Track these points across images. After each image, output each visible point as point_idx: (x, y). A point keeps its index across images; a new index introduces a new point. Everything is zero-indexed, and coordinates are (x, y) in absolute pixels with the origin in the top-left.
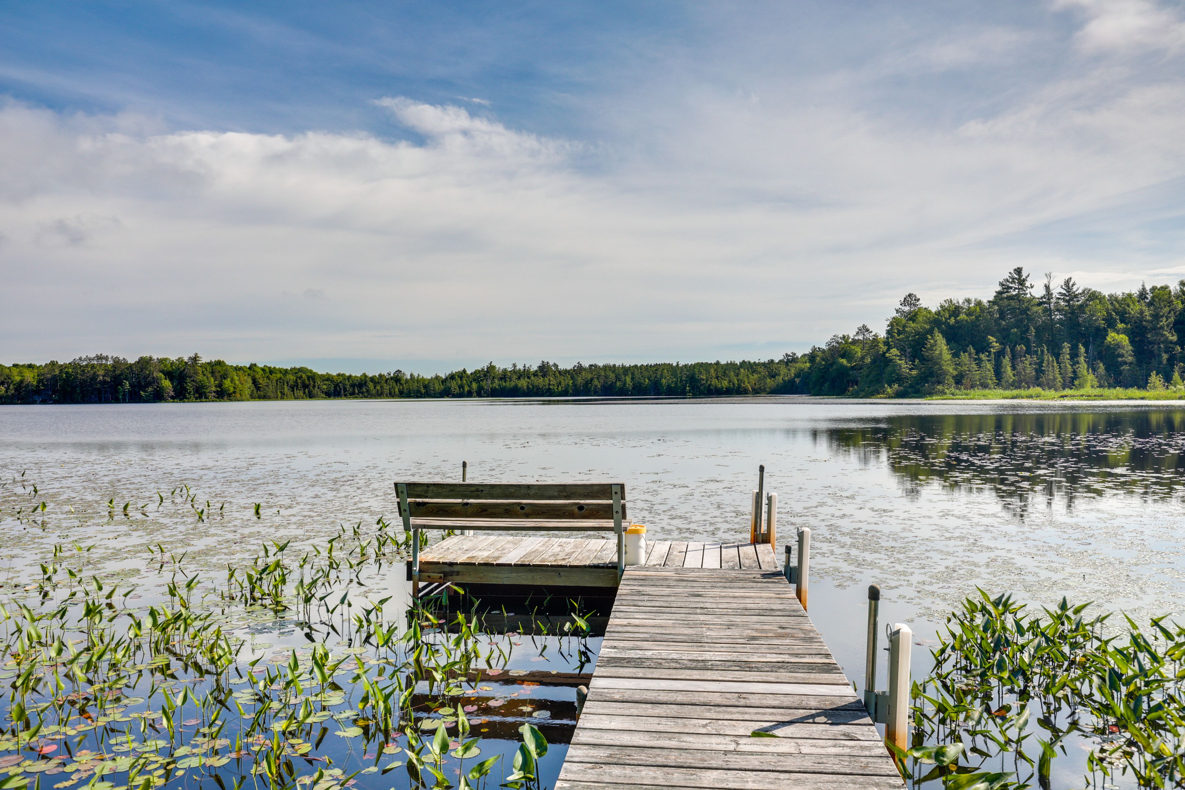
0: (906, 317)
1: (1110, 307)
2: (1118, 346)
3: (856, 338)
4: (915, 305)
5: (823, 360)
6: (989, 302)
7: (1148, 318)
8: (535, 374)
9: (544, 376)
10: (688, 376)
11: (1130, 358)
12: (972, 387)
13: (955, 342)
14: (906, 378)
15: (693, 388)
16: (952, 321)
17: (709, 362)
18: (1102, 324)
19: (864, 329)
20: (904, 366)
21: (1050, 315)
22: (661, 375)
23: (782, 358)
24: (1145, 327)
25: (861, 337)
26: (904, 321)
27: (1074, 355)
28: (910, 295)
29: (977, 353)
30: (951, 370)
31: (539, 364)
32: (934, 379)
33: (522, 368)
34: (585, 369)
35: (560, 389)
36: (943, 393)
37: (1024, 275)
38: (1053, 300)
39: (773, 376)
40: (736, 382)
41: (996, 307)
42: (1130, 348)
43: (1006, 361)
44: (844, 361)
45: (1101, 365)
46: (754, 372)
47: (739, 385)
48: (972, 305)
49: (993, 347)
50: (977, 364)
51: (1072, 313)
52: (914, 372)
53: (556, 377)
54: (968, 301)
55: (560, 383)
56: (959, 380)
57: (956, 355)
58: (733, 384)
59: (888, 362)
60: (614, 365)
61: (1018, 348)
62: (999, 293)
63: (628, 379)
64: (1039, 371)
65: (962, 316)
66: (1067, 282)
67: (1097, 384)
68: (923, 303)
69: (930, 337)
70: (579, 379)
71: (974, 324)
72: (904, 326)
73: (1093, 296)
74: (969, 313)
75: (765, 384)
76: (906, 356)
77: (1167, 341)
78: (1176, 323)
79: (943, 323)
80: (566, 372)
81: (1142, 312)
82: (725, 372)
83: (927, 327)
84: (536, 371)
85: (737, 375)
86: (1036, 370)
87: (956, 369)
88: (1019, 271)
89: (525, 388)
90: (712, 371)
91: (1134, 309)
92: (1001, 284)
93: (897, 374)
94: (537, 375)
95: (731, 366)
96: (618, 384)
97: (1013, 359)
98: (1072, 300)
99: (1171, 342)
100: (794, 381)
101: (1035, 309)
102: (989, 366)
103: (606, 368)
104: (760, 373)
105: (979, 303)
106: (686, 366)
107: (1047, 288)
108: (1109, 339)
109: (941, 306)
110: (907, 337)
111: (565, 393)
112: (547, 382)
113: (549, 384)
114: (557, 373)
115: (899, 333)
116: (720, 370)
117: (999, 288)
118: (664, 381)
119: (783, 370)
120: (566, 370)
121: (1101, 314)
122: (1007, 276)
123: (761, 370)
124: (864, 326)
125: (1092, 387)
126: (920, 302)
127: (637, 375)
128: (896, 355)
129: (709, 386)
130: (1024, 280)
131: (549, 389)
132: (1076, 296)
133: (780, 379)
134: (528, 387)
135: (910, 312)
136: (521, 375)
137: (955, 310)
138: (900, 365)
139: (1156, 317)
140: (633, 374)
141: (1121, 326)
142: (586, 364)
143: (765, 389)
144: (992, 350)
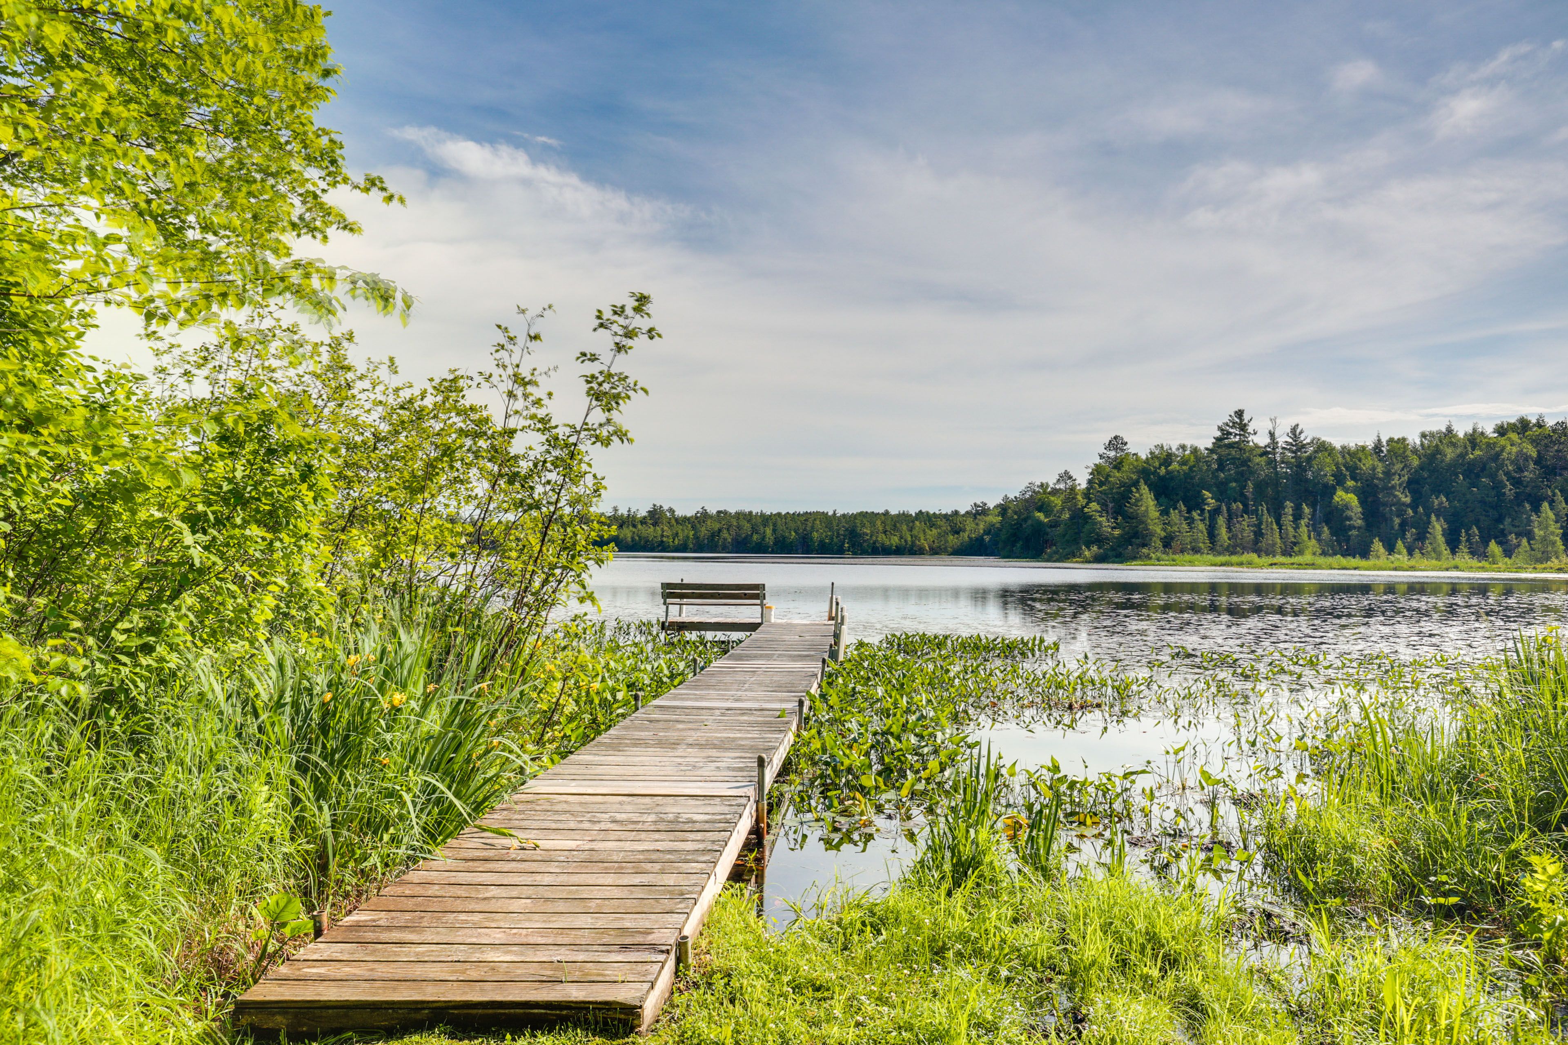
0: (1111, 463)
1: (1340, 460)
2: (1347, 507)
3: (1057, 487)
4: (1123, 450)
5: (1016, 513)
6: (1207, 449)
7: (1381, 475)
8: (643, 521)
9: (655, 524)
10: (847, 530)
11: (1359, 522)
12: (1182, 551)
13: (1166, 496)
14: (1107, 539)
15: (853, 545)
16: (1162, 471)
17: (876, 511)
18: (1331, 480)
19: (1066, 476)
20: (1105, 524)
21: (1275, 468)
22: (812, 527)
23: (969, 508)
24: (1376, 486)
25: (1062, 486)
26: (1108, 469)
27: (1298, 516)
28: (1116, 438)
29: (1189, 512)
30: (1159, 531)
31: (649, 507)
32: (1138, 541)
33: (626, 513)
34: (711, 517)
35: (676, 542)
36: (1148, 557)
37: (1246, 420)
38: (1279, 450)
39: (957, 532)
40: (909, 539)
41: (1215, 457)
42: (1360, 510)
43: (1221, 521)
44: (1040, 516)
45: (1326, 529)
46: (932, 525)
47: (913, 542)
48: (1188, 452)
49: (1208, 504)
50: (1189, 524)
51: (1299, 466)
52: (1117, 532)
53: (671, 526)
54: (1183, 447)
55: (677, 534)
56: (1167, 543)
57: (1165, 512)
58: (906, 541)
59: (1087, 518)
60: (751, 513)
61: (1234, 506)
62: (1218, 439)
63: (769, 531)
64: (1259, 534)
65: (1175, 466)
66: (1294, 430)
67: (1319, 551)
68: (1131, 449)
69: (1134, 490)
70: (703, 529)
71: (1188, 476)
72: (1108, 476)
73: (1322, 447)
74: (1184, 462)
75: (946, 541)
76: (1107, 512)
77: (1399, 503)
78: (1410, 482)
79: (1153, 474)
80: (686, 519)
81: (1374, 469)
82: (895, 526)
83: (1134, 477)
84: (645, 518)
85: (911, 529)
86: (1255, 533)
87: (1164, 530)
88: (1240, 414)
89: (629, 539)
90: (879, 523)
91: (1367, 464)
92: (1220, 429)
93: (1097, 534)
94: (645, 523)
95: (904, 517)
96: (755, 537)
97: (1229, 520)
98: (1299, 450)
99: (1404, 504)
100: (983, 539)
101: (1258, 460)
102: (1201, 526)
103: (738, 515)
104: (940, 527)
105: (1195, 450)
106: (844, 515)
107: (1272, 435)
108: (1336, 499)
109: (1151, 453)
110: (1111, 489)
111: (683, 548)
112: (660, 532)
113: (662, 536)
114: (673, 521)
115: (1101, 484)
116: (889, 522)
117: (1218, 434)
118: (815, 534)
119: (970, 525)
120: (685, 517)
121: (1329, 470)
122: (1226, 419)
123: (942, 523)
124: (1066, 473)
125: (1314, 554)
126: (1128, 446)
127: (780, 526)
128: (1096, 511)
129: (874, 543)
130: (1245, 425)
131: (662, 542)
132: (1304, 446)
133: (965, 536)
134: (632, 538)
135: (1116, 458)
136: (624, 523)
137: (1167, 458)
138: (1100, 523)
139: (1388, 474)
140: (775, 525)
141: (1350, 483)
142: (712, 510)
143: (946, 548)
144: (1207, 508)
